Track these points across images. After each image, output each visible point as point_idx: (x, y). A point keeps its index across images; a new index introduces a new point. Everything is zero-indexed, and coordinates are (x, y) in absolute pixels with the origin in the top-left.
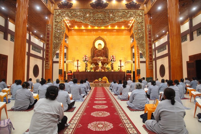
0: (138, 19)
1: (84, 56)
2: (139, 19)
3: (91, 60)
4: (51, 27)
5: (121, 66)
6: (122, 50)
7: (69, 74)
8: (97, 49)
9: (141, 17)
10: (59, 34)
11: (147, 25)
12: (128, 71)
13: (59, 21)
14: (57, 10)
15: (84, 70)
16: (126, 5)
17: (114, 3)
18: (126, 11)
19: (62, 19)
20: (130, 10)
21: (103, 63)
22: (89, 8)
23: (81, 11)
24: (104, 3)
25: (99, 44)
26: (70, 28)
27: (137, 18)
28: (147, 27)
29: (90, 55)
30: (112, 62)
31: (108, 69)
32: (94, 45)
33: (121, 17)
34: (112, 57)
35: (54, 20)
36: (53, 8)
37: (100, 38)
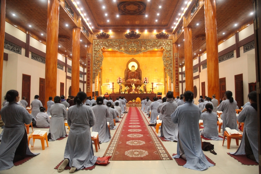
0: (166, 48)
1: (118, 78)
2: (168, 48)
3: (124, 82)
4: (91, 56)
5: (153, 89)
6: (155, 71)
8: (131, 71)
9: (169, 46)
10: (98, 62)
11: (175, 53)
12: (159, 93)
13: (97, 50)
14: (95, 40)
15: (118, 91)
16: (156, 35)
17: (146, 32)
18: (157, 41)
19: (100, 48)
20: (160, 40)
21: (136, 85)
22: (124, 38)
23: (117, 41)
24: (137, 34)
25: (133, 66)
26: (103, 50)
27: (166, 46)
28: (175, 55)
29: (124, 77)
30: (145, 84)
31: (141, 91)
32: (128, 67)
33: (152, 46)
34: (145, 80)
35: (93, 49)
36: (92, 38)
37: (133, 60)
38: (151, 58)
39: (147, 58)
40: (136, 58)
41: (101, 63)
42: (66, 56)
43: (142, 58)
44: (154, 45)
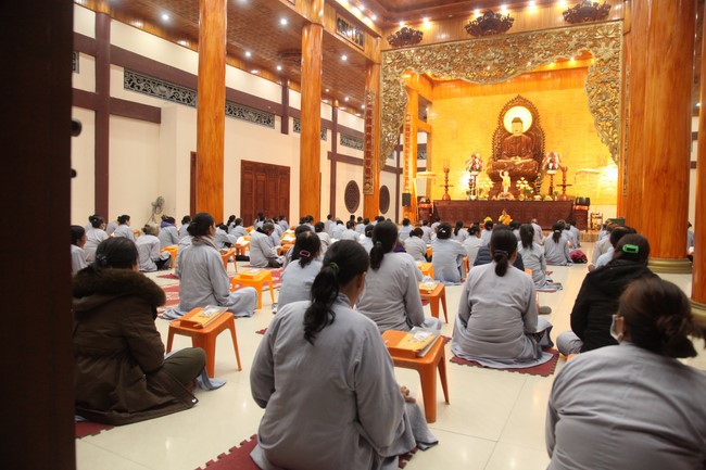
0: (601, 50)
1: (469, 157)
2: (605, 51)
4: (374, 97)
5: (564, 186)
7: (422, 206)
9: (611, 44)
10: (393, 112)
11: (627, 68)
13: (392, 80)
14: (387, 53)
16: (563, 14)
17: (532, 10)
18: (567, 33)
19: (400, 73)
20: (578, 27)
22: (464, 37)
23: (445, 46)
24: (502, 19)
27: (599, 47)
29: (489, 153)
30: (549, 172)
32: (503, 122)
34: (549, 158)
35: (382, 78)
36: (378, 49)
37: (519, 101)
42: (333, 102)
44: (561, 48)
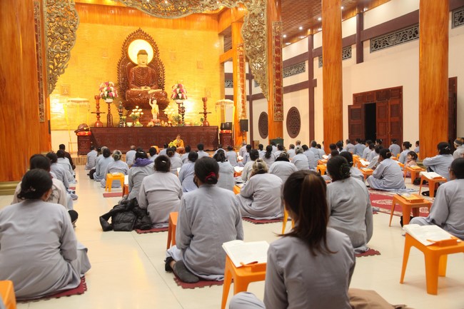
0: (252, 6)
2: (255, 7)
4: (39, 10)
6: (198, 68)
7: (82, 133)
8: (135, 65)
9: (259, 2)
10: (62, 31)
11: (273, 23)
12: (225, 124)
28: (273, 27)
31: (176, 119)
34: (178, 90)
37: (139, 34)
38: (187, 33)
39: (176, 31)
40: (146, 30)
41: (73, 35)
43: (162, 30)
